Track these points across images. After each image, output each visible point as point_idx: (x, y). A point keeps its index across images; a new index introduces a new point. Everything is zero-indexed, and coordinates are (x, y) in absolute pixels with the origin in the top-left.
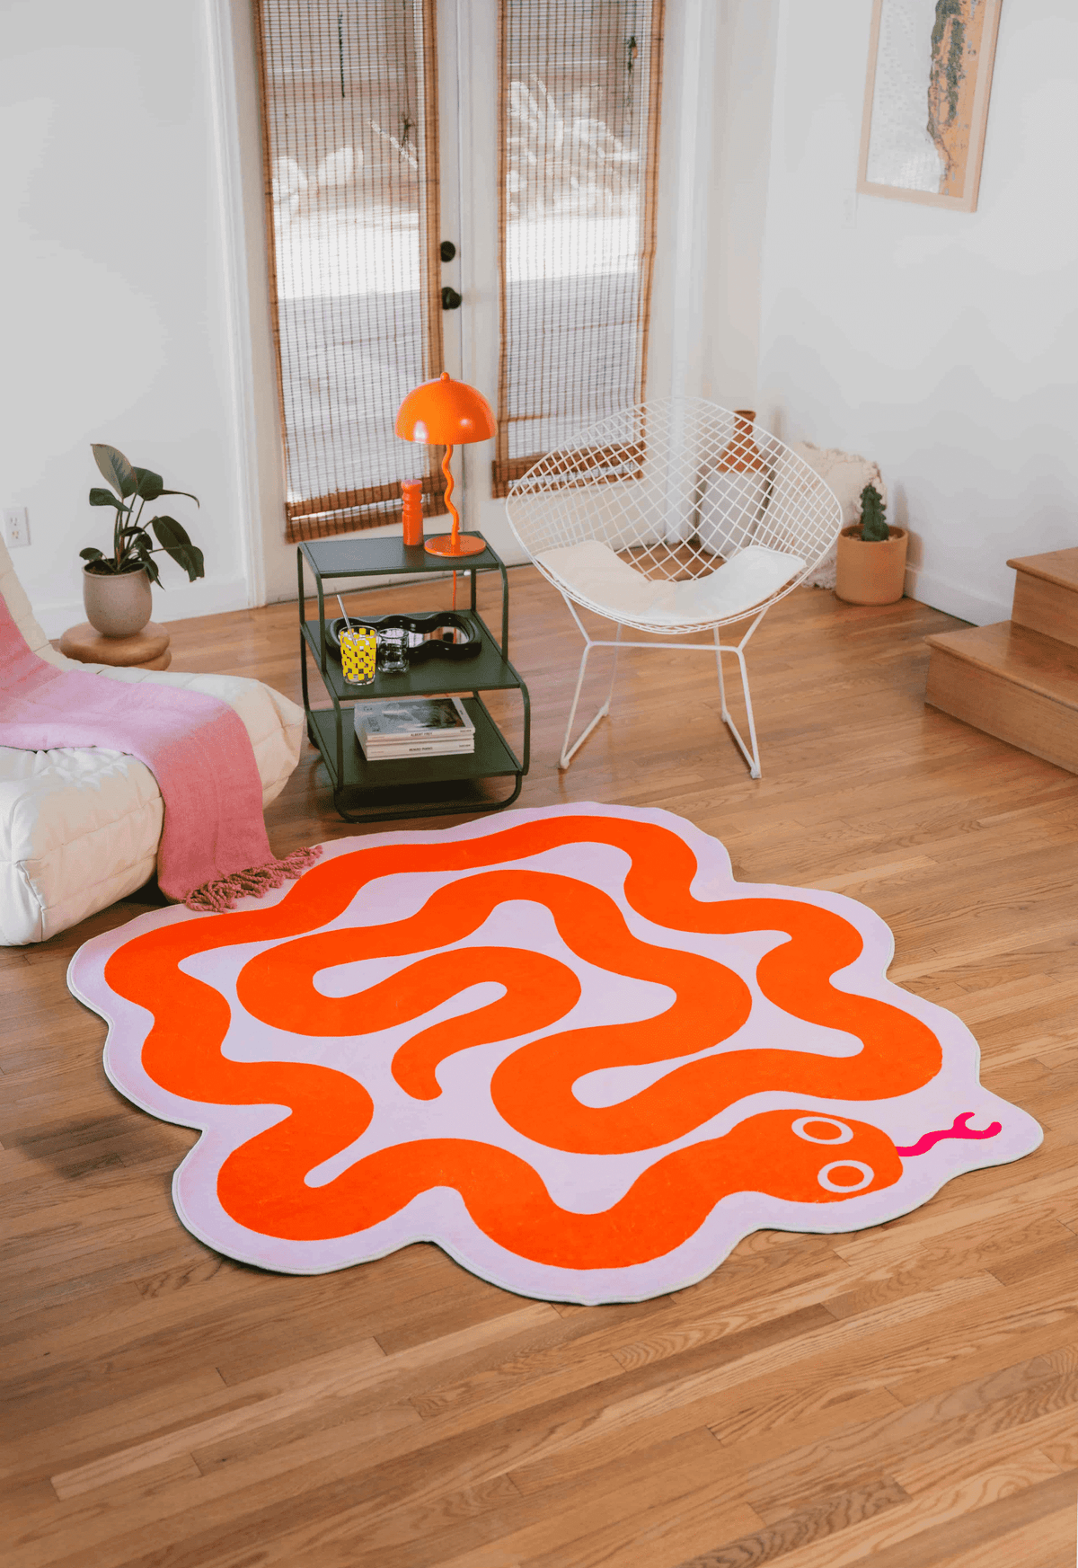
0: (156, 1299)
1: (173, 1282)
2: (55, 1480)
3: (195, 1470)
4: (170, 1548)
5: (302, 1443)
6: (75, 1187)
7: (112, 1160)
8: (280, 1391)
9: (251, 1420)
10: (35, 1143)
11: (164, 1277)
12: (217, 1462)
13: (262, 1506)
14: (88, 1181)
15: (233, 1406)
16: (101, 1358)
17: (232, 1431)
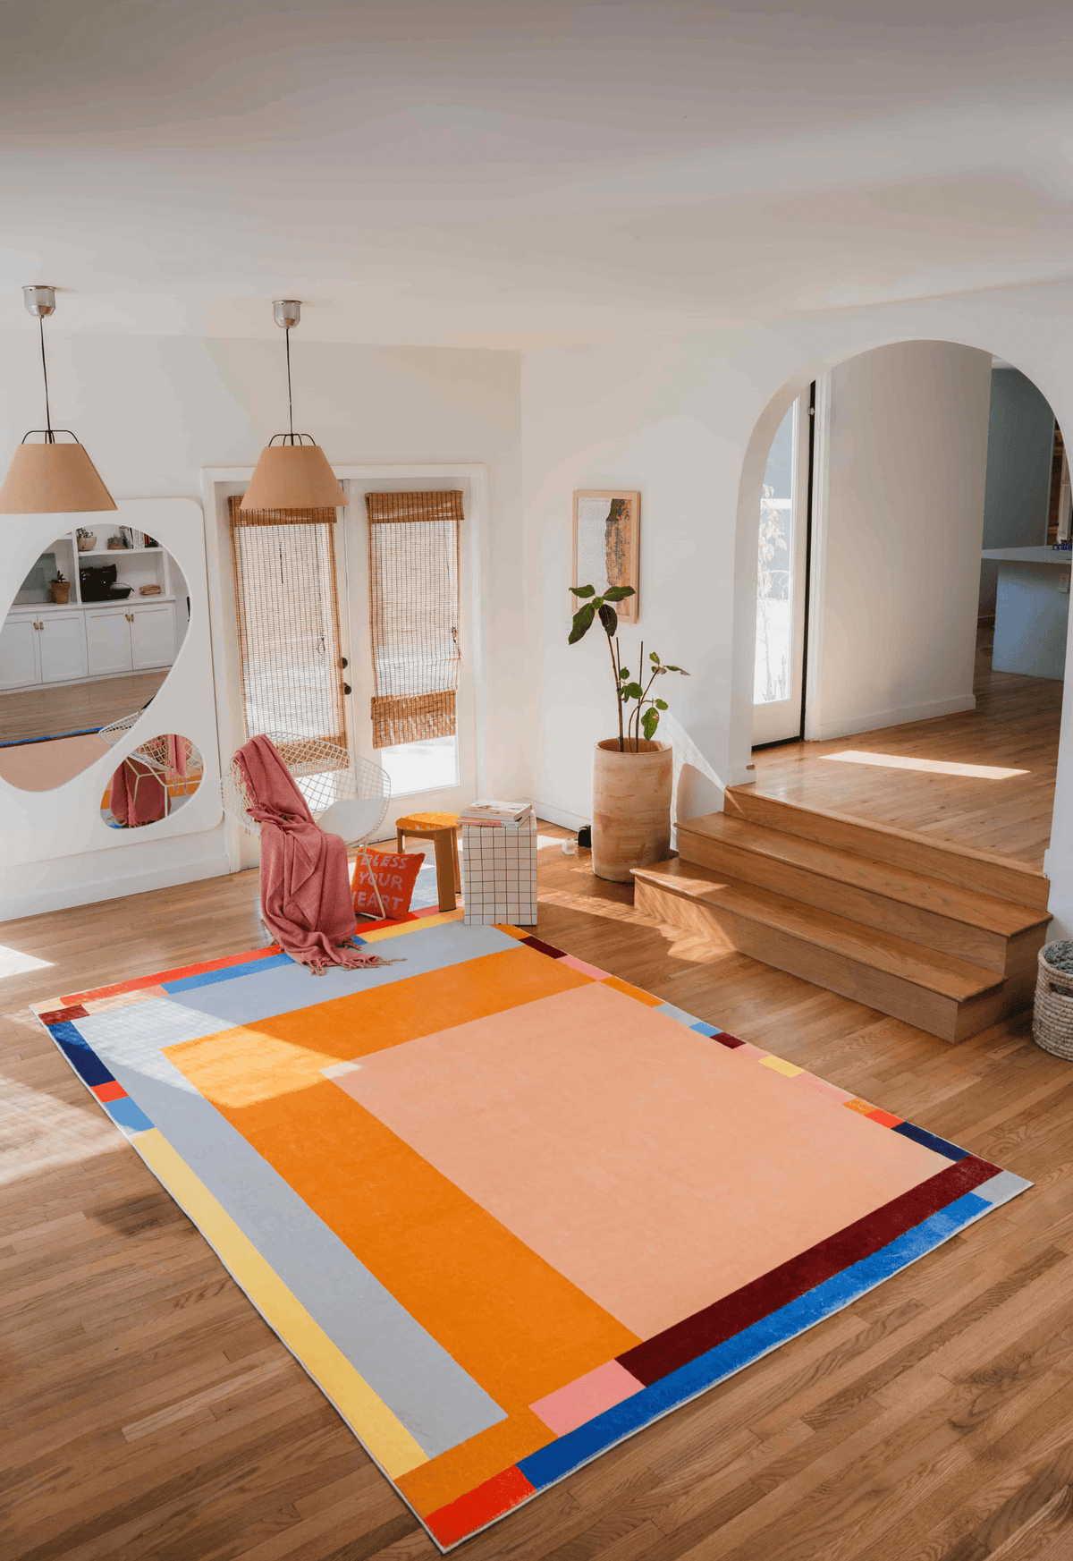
0: (184, 1310)
1: (193, 1298)
2: (125, 1430)
3: (212, 1418)
4: (198, 1469)
5: (279, 1395)
6: (132, 1240)
7: (153, 1223)
8: (264, 1363)
9: (247, 1383)
10: (105, 1214)
11: (187, 1296)
12: (226, 1411)
13: (256, 1437)
14: (139, 1236)
15: (235, 1375)
16: (150, 1350)
17: (235, 1390)
